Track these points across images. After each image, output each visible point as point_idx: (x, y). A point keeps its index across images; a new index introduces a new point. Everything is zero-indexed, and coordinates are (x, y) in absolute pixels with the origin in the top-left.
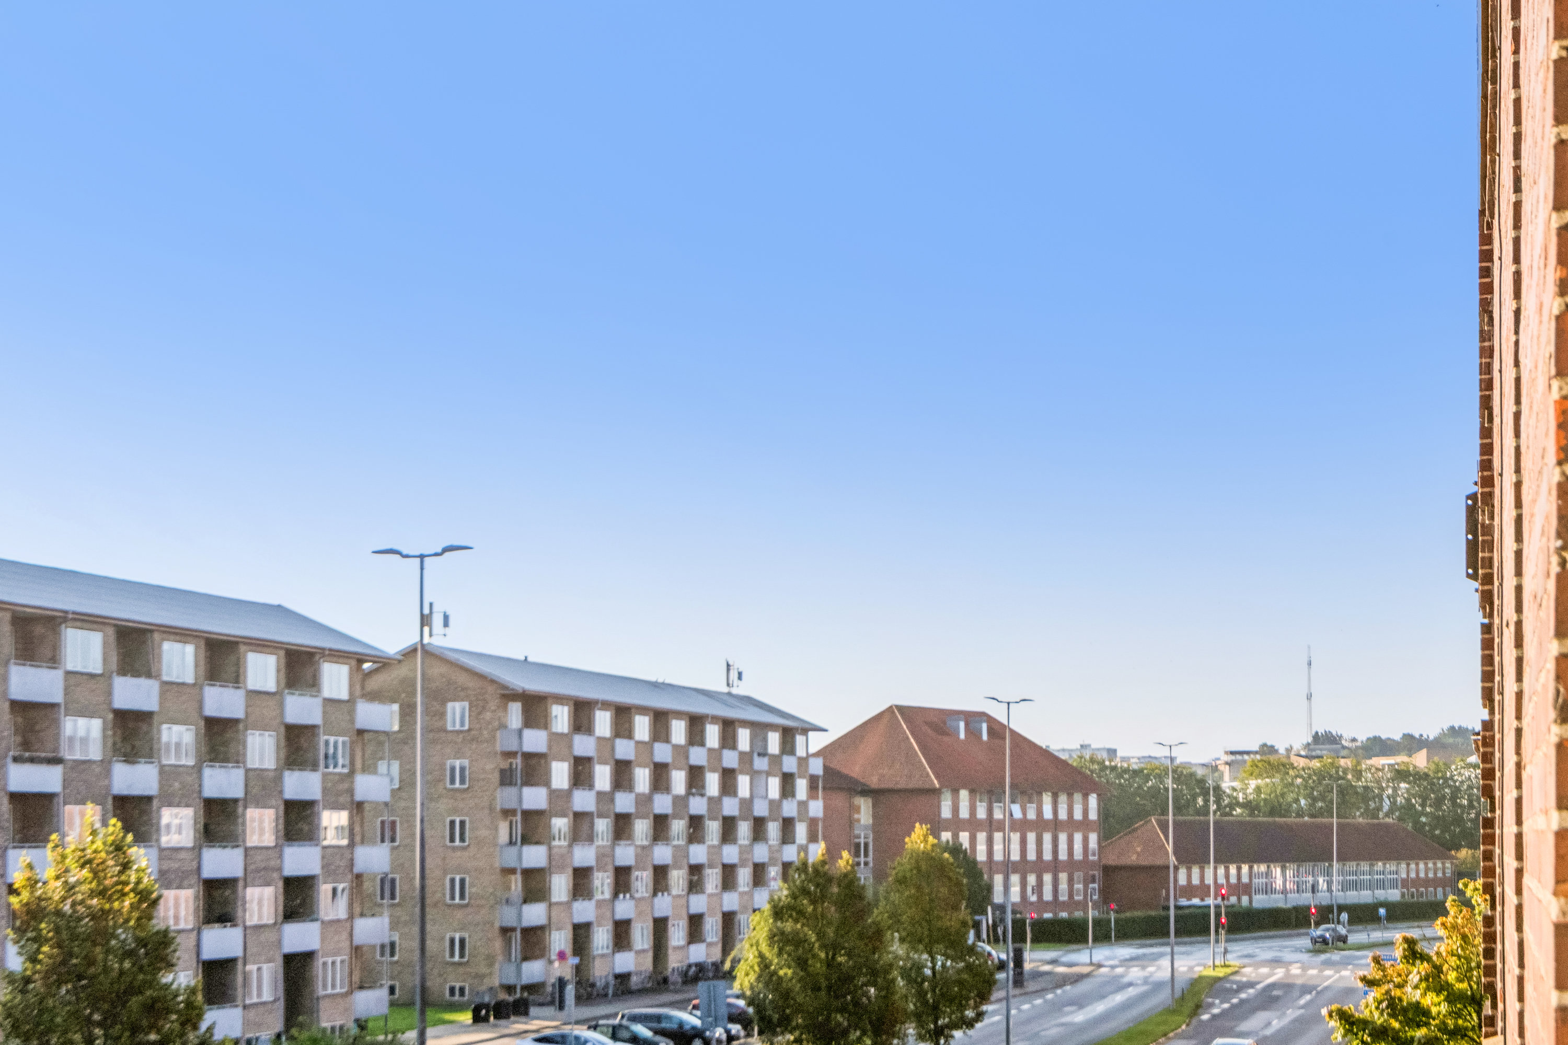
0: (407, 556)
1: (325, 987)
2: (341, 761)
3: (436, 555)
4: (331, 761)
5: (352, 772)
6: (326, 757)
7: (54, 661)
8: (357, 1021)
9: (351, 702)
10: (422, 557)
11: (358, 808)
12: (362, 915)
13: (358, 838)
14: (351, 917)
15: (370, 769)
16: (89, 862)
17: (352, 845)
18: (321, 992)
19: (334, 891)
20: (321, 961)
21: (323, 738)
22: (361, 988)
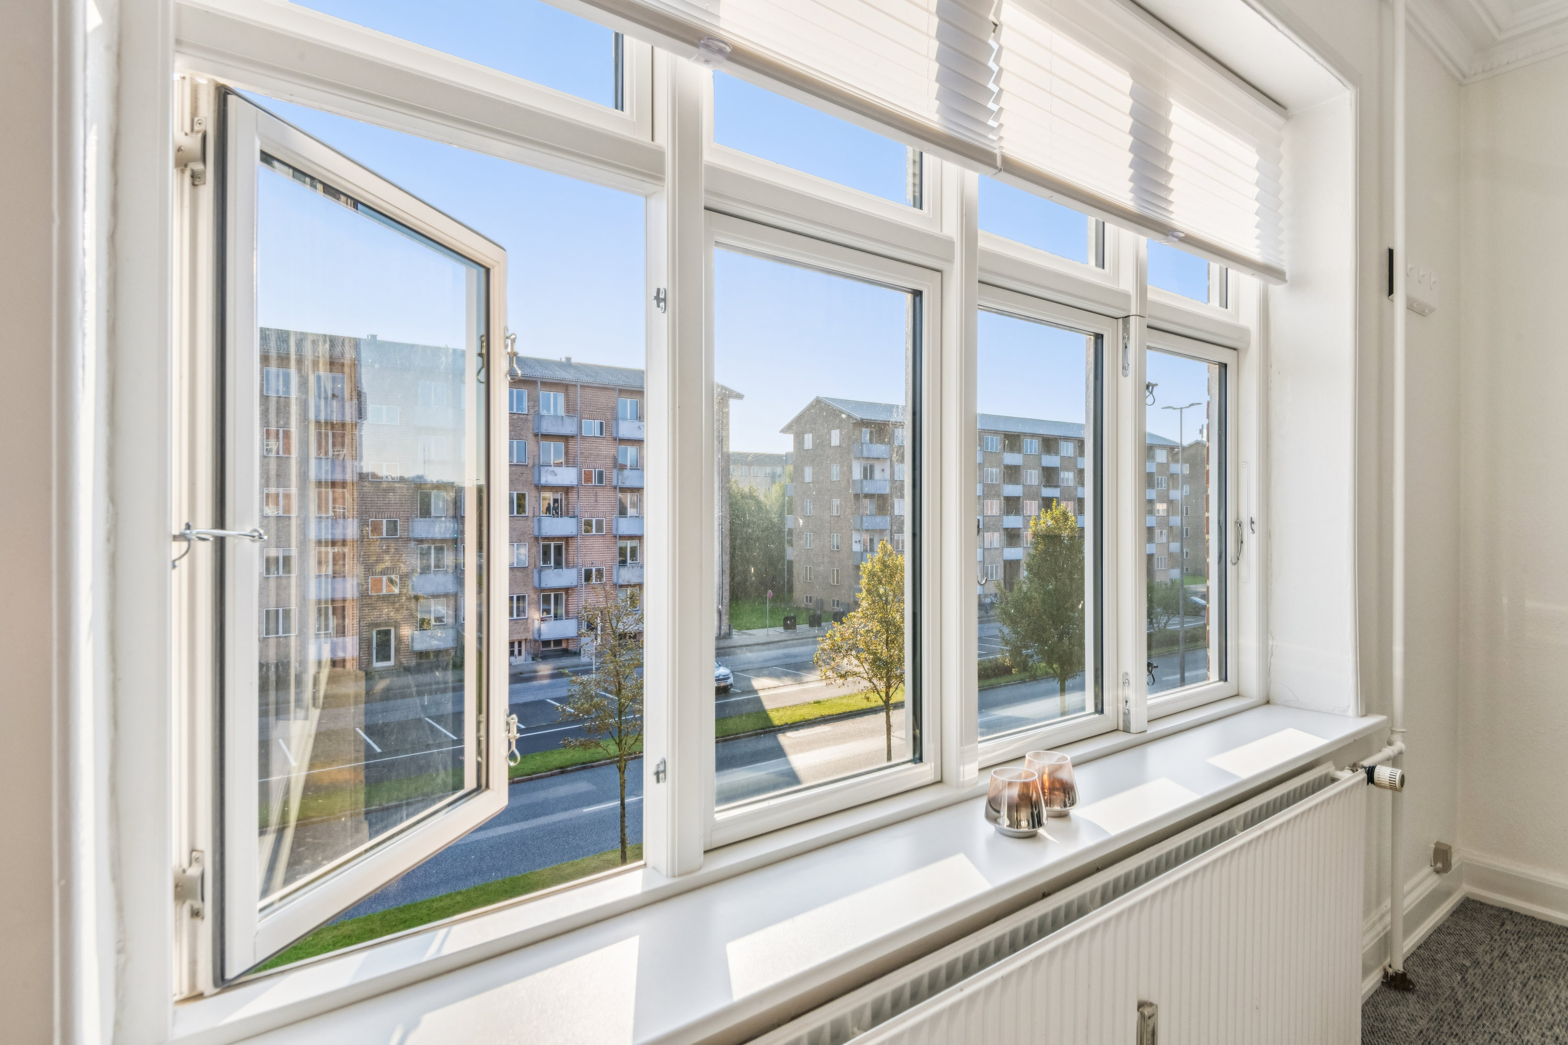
0: (1175, 409)
1: (1158, 567)
2: (1163, 485)
3: (1187, 407)
4: (1159, 485)
5: (1168, 489)
6: (1158, 484)
7: (1057, 453)
8: (1171, 580)
9: (1168, 463)
10: (1181, 409)
11: (1171, 502)
12: (1173, 542)
13: (1171, 513)
14: (1168, 542)
15: (1175, 487)
16: (1055, 518)
17: (1168, 516)
18: (1156, 569)
19: (1161, 532)
20: (1156, 557)
21: (1156, 477)
22: (1173, 568)
